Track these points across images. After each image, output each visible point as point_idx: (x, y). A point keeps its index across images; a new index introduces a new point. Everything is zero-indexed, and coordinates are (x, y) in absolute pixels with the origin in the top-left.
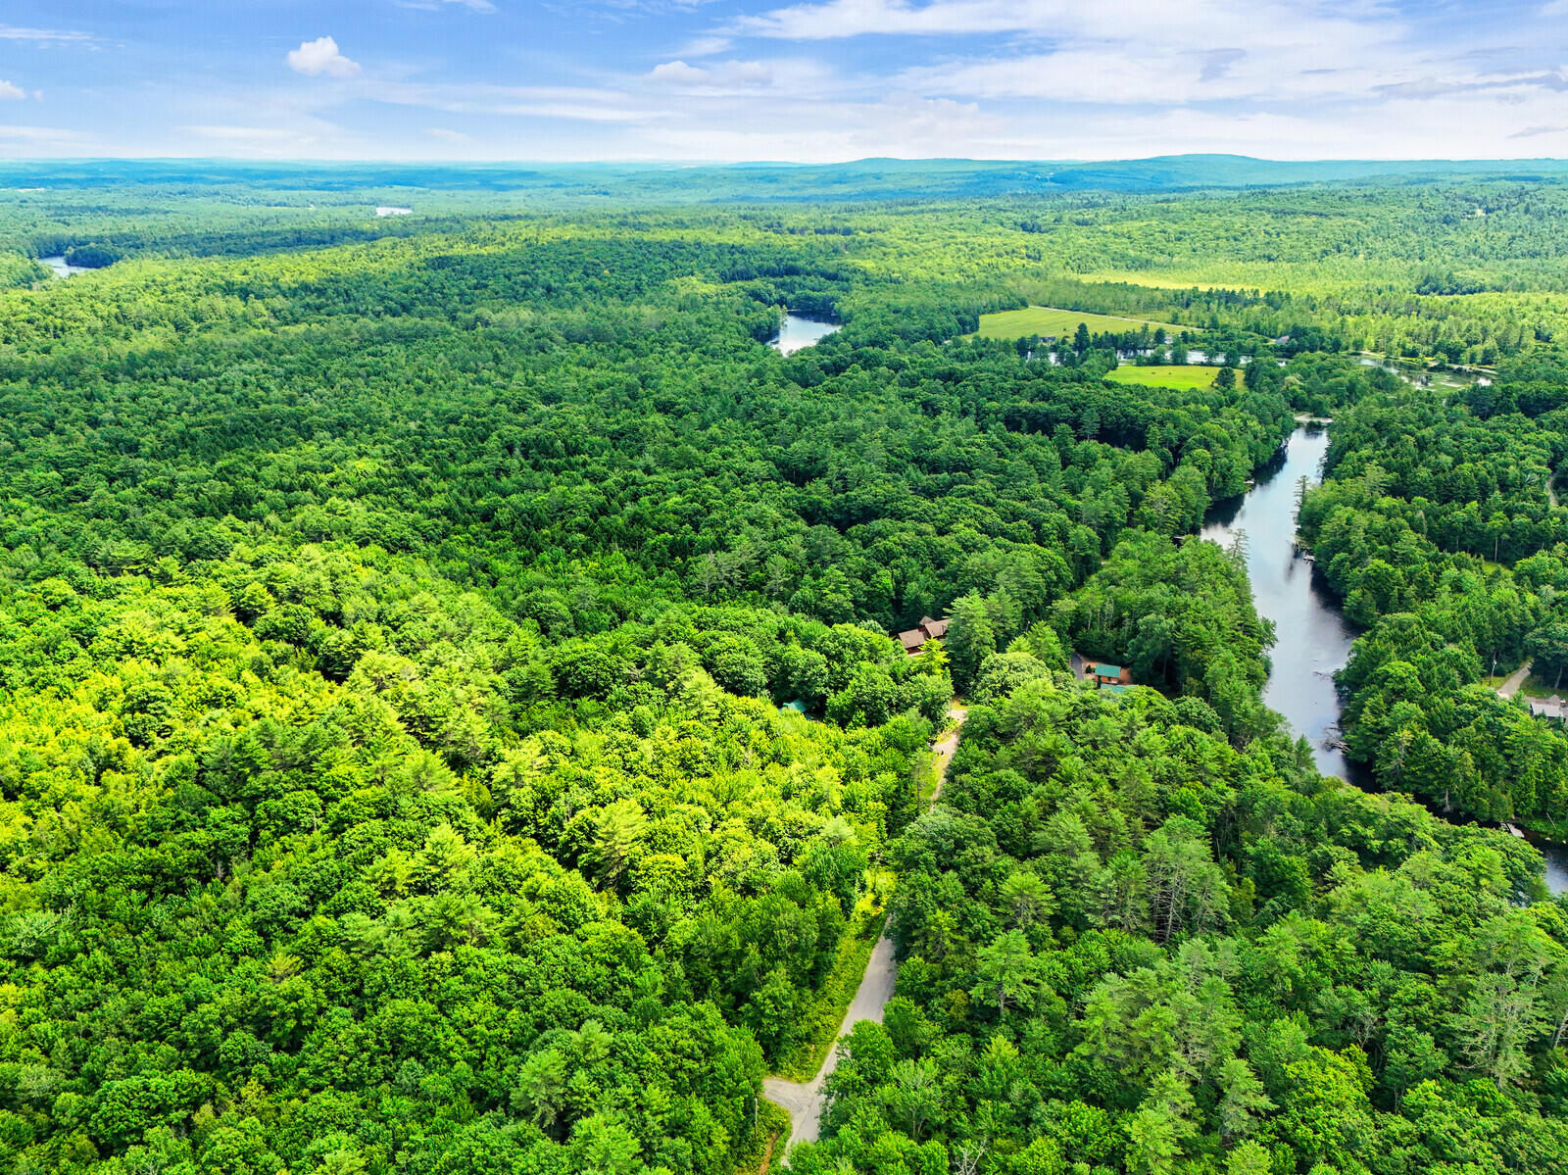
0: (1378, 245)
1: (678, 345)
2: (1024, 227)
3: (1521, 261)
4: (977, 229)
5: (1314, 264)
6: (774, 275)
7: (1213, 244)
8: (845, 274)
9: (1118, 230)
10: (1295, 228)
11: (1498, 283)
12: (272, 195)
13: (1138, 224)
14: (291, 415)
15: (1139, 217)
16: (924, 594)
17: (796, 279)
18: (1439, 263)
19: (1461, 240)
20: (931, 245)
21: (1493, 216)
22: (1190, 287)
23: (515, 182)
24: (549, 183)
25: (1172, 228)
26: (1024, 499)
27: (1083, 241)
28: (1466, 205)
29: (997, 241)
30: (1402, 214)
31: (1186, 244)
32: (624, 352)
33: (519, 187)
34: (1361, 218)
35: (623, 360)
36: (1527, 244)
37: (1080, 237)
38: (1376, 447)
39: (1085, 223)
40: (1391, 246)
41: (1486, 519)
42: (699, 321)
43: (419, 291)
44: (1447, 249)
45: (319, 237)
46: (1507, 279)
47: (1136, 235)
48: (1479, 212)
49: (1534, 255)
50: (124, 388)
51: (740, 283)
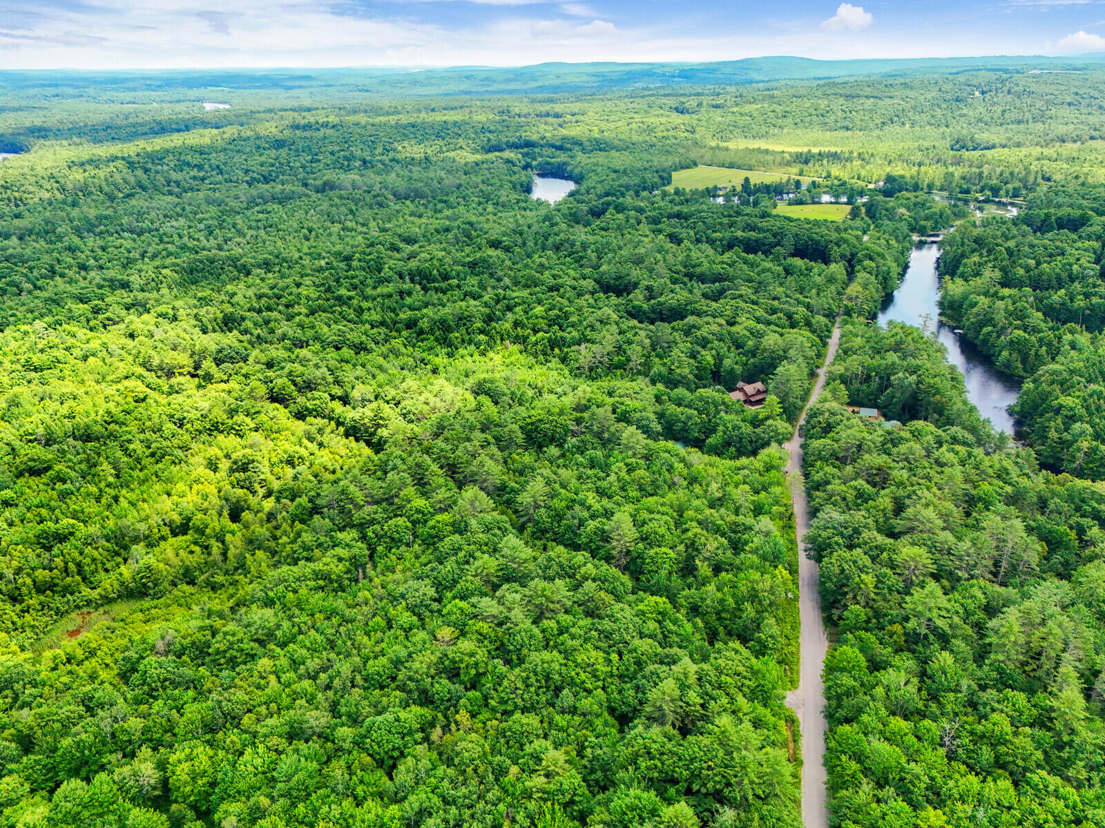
0: (917, 117)
1: (476, 199)
2: (677, 110)
3: (1011, 126)
4: (646, 112)
5: (877, 132)
6: (517, 147)
7: (808, 119)
8: (569, 146)
9: (742, 111)
10: (860, 107)
11: (1004, 142)
12: (122, 96)
13: (754, 106)
14: (228, 258)
15: (755, 101)
16: (736, 367)
17: (537, 150)
18: (961, 129)
19: (971, 113)
20: (620, 124)
21: (987, 96)
22: (805, 150)
23: (297, 83)
24: (323, 83)
25: (779, 109)
26: (774, 299)
27: (719, 119)
28: (969, 89)
29: (663, 120)
30: (929, 96)
31: (789, 120)
32: (440, 206)
33: (301, 87)
34: (903, 99)
35: (440, 211)
36: (1013, 115)
37: (717, 116)
38: (981, 256)
39: (717, 106)
40: (925, 118)
41: (1072, 301)
42: (483, 182)
43: (273, 165)
44: (962, 119)
45: (174, 126)
46: (1009, 139)
47: (755, 114)
48: (977, 94)
49: (1019, 122)
50: (91, 241)
51: (497, 154)
